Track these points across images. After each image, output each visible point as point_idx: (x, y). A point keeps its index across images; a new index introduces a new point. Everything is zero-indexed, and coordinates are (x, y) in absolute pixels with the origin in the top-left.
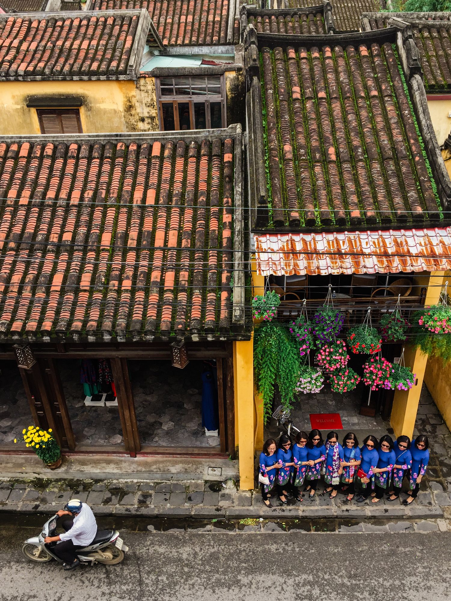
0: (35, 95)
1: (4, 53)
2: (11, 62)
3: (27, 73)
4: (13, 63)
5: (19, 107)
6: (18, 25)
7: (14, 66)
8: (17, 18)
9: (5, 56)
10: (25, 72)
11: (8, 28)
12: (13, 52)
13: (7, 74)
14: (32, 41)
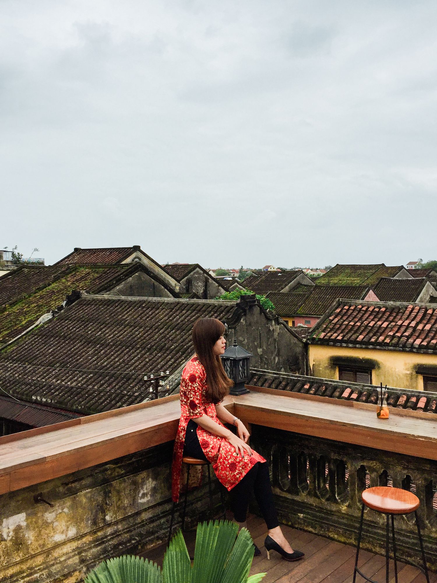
0: (424, 365)
1: (403, 330)
2: (408, 337)
3: (421, 346)
4: (410, 338)
5: (408, 372)
6: (416, 311)
7: (411, 341)
8: (416, 306)
9: (404, 333)
10: (419, 345)
11: (407, 312)
12: (409, 331)
13: (404, 346)
14: (426, 324)
